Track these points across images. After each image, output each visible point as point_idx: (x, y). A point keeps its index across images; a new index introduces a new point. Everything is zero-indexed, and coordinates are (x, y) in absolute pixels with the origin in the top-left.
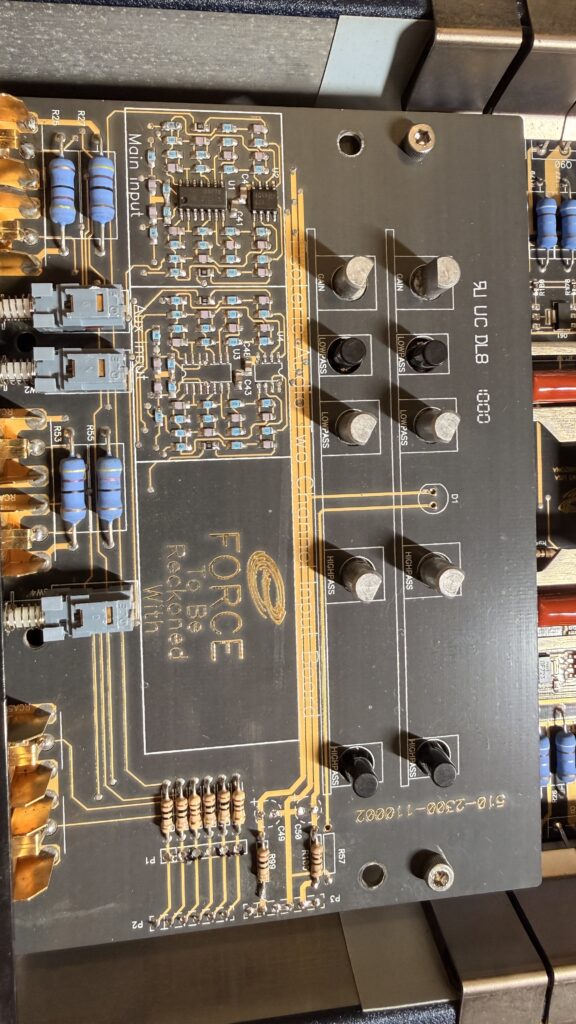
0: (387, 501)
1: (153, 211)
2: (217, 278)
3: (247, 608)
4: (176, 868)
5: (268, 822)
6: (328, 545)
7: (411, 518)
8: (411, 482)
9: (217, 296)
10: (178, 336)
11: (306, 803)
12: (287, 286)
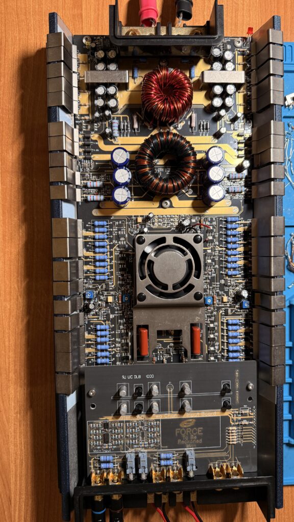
0: (170, 398)
1: (110, 447)
2: (123, 434)
3: (192, 427)
4: (244, 440)
5: (236, 422)
6: (179, 411)
7: (174, 392)
8: (166, 392)
9: (127, 434)
10: (135, 442)
11: (233, 414)
12: (124, 420)
